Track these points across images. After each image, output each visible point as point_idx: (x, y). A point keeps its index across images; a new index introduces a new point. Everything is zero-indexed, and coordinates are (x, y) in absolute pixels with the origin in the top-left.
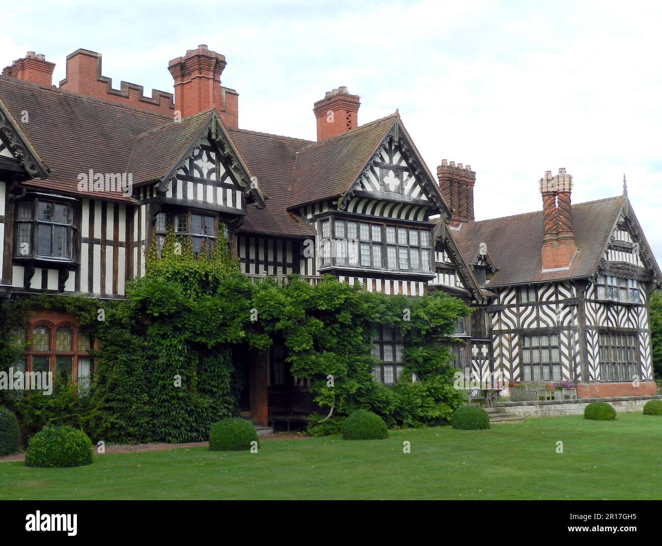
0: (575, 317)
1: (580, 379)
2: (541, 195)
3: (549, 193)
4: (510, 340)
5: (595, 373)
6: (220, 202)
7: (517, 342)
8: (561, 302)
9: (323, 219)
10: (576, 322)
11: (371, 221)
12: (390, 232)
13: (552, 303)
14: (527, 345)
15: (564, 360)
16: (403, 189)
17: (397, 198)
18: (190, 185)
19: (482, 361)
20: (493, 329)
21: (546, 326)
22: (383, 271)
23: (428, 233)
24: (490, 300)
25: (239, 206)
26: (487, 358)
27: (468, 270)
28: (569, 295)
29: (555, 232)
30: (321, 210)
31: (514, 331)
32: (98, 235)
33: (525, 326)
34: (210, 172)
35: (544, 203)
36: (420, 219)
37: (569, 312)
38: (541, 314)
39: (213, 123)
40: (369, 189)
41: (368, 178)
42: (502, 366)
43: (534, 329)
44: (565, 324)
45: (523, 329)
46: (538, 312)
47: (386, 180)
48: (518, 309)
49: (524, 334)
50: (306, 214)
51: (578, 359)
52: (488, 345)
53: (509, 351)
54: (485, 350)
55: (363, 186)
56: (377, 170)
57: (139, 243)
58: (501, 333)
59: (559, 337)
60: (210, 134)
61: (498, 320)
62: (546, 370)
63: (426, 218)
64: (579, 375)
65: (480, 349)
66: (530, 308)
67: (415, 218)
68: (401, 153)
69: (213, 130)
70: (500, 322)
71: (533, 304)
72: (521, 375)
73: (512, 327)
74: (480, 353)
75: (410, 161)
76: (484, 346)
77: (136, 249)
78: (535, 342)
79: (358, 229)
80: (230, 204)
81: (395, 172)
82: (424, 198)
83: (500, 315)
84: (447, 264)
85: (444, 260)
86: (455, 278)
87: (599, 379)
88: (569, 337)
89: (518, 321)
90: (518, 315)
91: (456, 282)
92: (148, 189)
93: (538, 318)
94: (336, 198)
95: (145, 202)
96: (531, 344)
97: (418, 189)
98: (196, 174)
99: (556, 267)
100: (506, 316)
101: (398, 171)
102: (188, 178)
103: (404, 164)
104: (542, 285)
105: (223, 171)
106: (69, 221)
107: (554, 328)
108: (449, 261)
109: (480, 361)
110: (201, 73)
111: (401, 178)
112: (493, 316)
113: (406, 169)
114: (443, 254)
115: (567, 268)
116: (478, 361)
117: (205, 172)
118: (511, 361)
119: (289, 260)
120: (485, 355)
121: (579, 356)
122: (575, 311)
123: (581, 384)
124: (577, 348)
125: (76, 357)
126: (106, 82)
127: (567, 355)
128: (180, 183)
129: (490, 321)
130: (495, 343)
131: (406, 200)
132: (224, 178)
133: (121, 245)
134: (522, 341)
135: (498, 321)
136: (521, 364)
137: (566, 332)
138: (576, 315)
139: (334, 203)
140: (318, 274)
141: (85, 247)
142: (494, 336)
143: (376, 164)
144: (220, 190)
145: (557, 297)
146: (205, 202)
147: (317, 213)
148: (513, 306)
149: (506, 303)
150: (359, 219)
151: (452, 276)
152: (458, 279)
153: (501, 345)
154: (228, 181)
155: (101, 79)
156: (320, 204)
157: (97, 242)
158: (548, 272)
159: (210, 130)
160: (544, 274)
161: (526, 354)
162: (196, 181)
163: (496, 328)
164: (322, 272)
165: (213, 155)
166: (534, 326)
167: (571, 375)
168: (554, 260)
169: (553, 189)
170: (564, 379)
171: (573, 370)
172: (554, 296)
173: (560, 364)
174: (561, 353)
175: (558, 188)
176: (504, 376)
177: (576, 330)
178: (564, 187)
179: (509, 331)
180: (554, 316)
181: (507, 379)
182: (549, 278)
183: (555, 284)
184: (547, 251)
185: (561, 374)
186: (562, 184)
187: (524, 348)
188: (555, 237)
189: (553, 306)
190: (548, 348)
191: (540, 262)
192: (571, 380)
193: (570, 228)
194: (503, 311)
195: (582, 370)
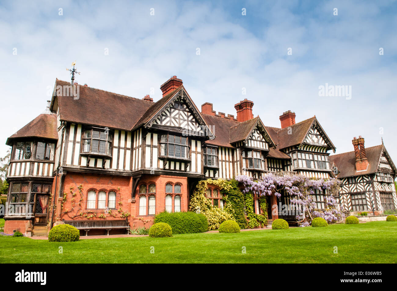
0: (371, 187)
3: (356, 145)
4: (347, 197)
5: (380, 207)
6: (262, 147)
8: (365, 182)
9: (293, 152)
10: (371, 189)
11: (308, 152)
12: (315, 156)
13: (361, 183)
14: (353, 198)
15: (368, 203)
16: (319, 141)
17: (317, 144)
18: (252, 141)
20: (340, 193)
21: (360, 191)
22: (315, 169)
23: (327, 156)
25: (267, 148)
26: (339, 203)
28: (368, 180)
29: (360, 158)
30: (292, 149)
31: (348, 193)
32: (224, 159)
33: (352, 191)
34: (258, 137)
35: (355, 148)
36: (324, 152)
37: (369, 186)
38: (358, 187)
39: (259, 121)
40: (308, 142)
41: (307, 138)
42: (344, 206)
43: (355, 192)
44: (367, 190)
45: (351, 193)
46: (356, 186)
47: (313, 139)
48: (349, 185)
49: (352, 194)
50: (286, 151)
51: (374, 202)
53: (347, 201)
55: (306, 141)
56: (310, 135)
57: (237, 161)
58: (343, 194)
59: (366, 195)
60: (258, 125)
62: (361, 207)
63: (326, 152)
64: (375, 208)
66: (353, 185)
67: (323, 151)
68: (317, 129)
69: (259, 124)
70: (342, 190)
71: (354, 184)
72: (352, 209)
73: (347, 192)
75: (321, 132)
76: (337, 199)
77: (236, 163)
78: (356, 197)
79: (305, 155)
80: (264, 148)
81: (316, 136)
82: (326, 144)
83: (342, 188)
87: (382, 210)
88: (370, 195)
89: (349, 190)
90: (349, 188)
92: (239, 143)
93: (356, 188)
94: (299, 145)
95: (238, 147)
96: (355, 198)
97: (324, 141)
98: (254, 138)
99: (362, 170)
100: (345, 188)
101: (316, 135)
102: (251, 139)
103: (318, 133)
104: (357, 177)
105: (262, 137)
106: (216, 154)
107: (363, 191)
110: (246, 108)
111: (318, 138)
113: (319, 135)
115: (366, 170)
117: (256, 137)
118: (348, 204)
119: (281, 167)
120: (338, 202)
122: (371, 185)
123: (376, 211)
124: (373, 198)
125: (219, 200)
126: (214, 112)
127: (369, 201)
128: (249, 141)
130: (341, 198)
131: (320, 145)
132: (262, 139)
133: (231, 162)
134: (351, 197)
136: (352, 205)
137: (368, 193)
139: (297, 147)
140: (292, 171)
141: (220, 163)
142: (340, 195)
143: (310, 133)
144: (261, 143)
145: (363, 181)
146: (257, 147)
147: (290, 150)
148: (347, 184)
149: (344, 184)
150: (306, 152)
153: (343, 198)
154: (264, 140)
155: (213, 111)
156: (291, 147)
157: (224, 161)
158: (358, 172)
159: (258, 124)
160: (357, 173)
161: (353, 202)
162: (254, 140)
163: (341, 192)
164: (294, 170)
165: (258, 132)
167: (371, 208)
168: (361, 168)
169: (357, 143)
170: (369, 210)
171: (372, 206)
172: (362, 180)
173: (366, 204)
174: (366, 200)
175: (359, 143)
176: (346, 209)
177: (372, 192)
178: (362, 142)
179: (346, 194)
180: (363, 187)
181: (347, 210)
182: (359, 174)
183: (362, 176)
184: (358, 165)
185: (368, 208)
186: (361, 141)
187: (352, 199)
188: (360, 160)
189: (362, 184)
190: (362, 199)
191: (355, 169)
192: (372, 210)
193: (365, 156)
194: (343, 186)
195: (375, 206)
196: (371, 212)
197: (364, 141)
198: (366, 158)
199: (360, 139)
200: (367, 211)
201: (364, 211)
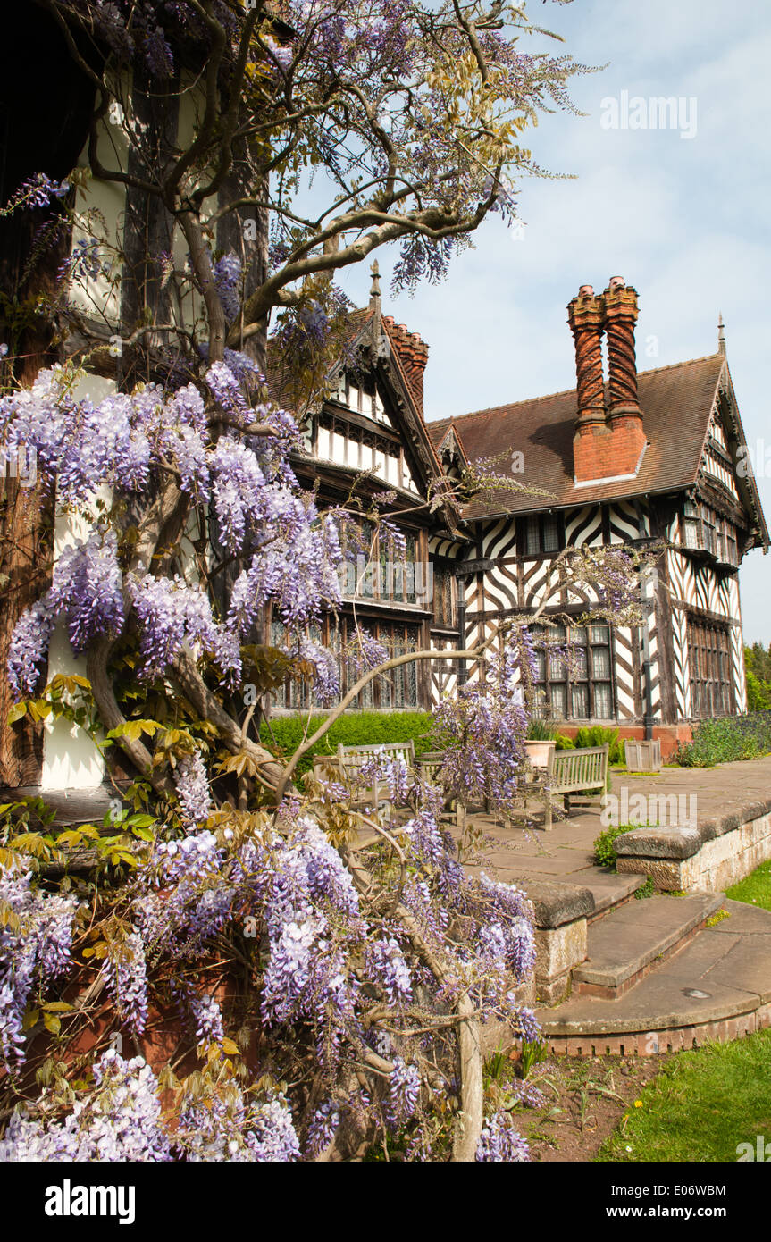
1: (658, 715)
2: (572, 333)
3: (591, 327)
4: (502, 634)
5: (684, 701)
8: (617, 547)
10: (650, 590)
13: (595, 550)
15: (621, 672)
19: (445, 676)
20: (467, 611)
21: (581, 601)
24: (463, 550)
26: (453, 671)
27: (429, 451)
28: (633, 533)
29: (601, 405)
31: (511, 612)
33: (536, 602)
35: (578, 351)
43: (555, 607)
45: (530, 609)
46: (564, 571)
48: (520, 568)
51: (654, 671)
52: (455, 644)
58: (482, 617)
61: (477, 591)
62: (578, 699)
64: (657, 707)
65: (441, 649)
66: (547, 563)
70: (480, 596)
71: (554, 556)
73: (508, 606)
76: (449, 644)
78: (554, 639)
83: (480, 581)
84: (382, 426)
85: (374, 414)
86: (400, 465)
87: (690, 716)
88: (636, 623)
89: (521, 592)
90: (521, 581)
91: (401, 476)
93: (563, 584)
99: (605, 475)
100: (495, 583)
104: (576, 512)
107: (600, 604)
108: (388, 423)
109: (440, 677)
112: (467, 584)
114: (374, 400)
115: (632, 476)
116: (437, 675)
120: (449, 663)
121: (656, 664)
122: (651, 565)
123: (662, 726)
124: (653, 647)
127: (630, 662)
129: (460, 594)
130: (470, 640)
135: (476, 593)
138: (650, 573)
142: (468, 625)
145: (607, 540)
148: (511, 561)
149: (494, 556)
151: (393, 461)
152: (406, 470)
153: (482, 642)
158: (585, 486)
160: (578, 491)
163: (473, 608)
166: (555, 601)
167: (638, 705)
168: (601, 462)
169: (597, 320)
170: (621, 716)
171: (642, 695)
172: (601, 536)
173: (611, 684)
174: (613, 659)
175: (610, 313)
177: (650, 608)
178: (623, 310)
179: (501, 614)
182: (590, 498)
183: (604, 513)
184: (584, 445)
185: (614, 705)
186: (619, 305)
188: (602, 416)
190: (588, 649)
191: (570, 471)
192: (639, 719)
193: (635, 396)
194: (488, 572)
195: (662, 697)
196: (633, 727)
197: (635, 307)
198: (635, 408)
199: (619, 288)
200: (609, 724)
201: (593, 721)
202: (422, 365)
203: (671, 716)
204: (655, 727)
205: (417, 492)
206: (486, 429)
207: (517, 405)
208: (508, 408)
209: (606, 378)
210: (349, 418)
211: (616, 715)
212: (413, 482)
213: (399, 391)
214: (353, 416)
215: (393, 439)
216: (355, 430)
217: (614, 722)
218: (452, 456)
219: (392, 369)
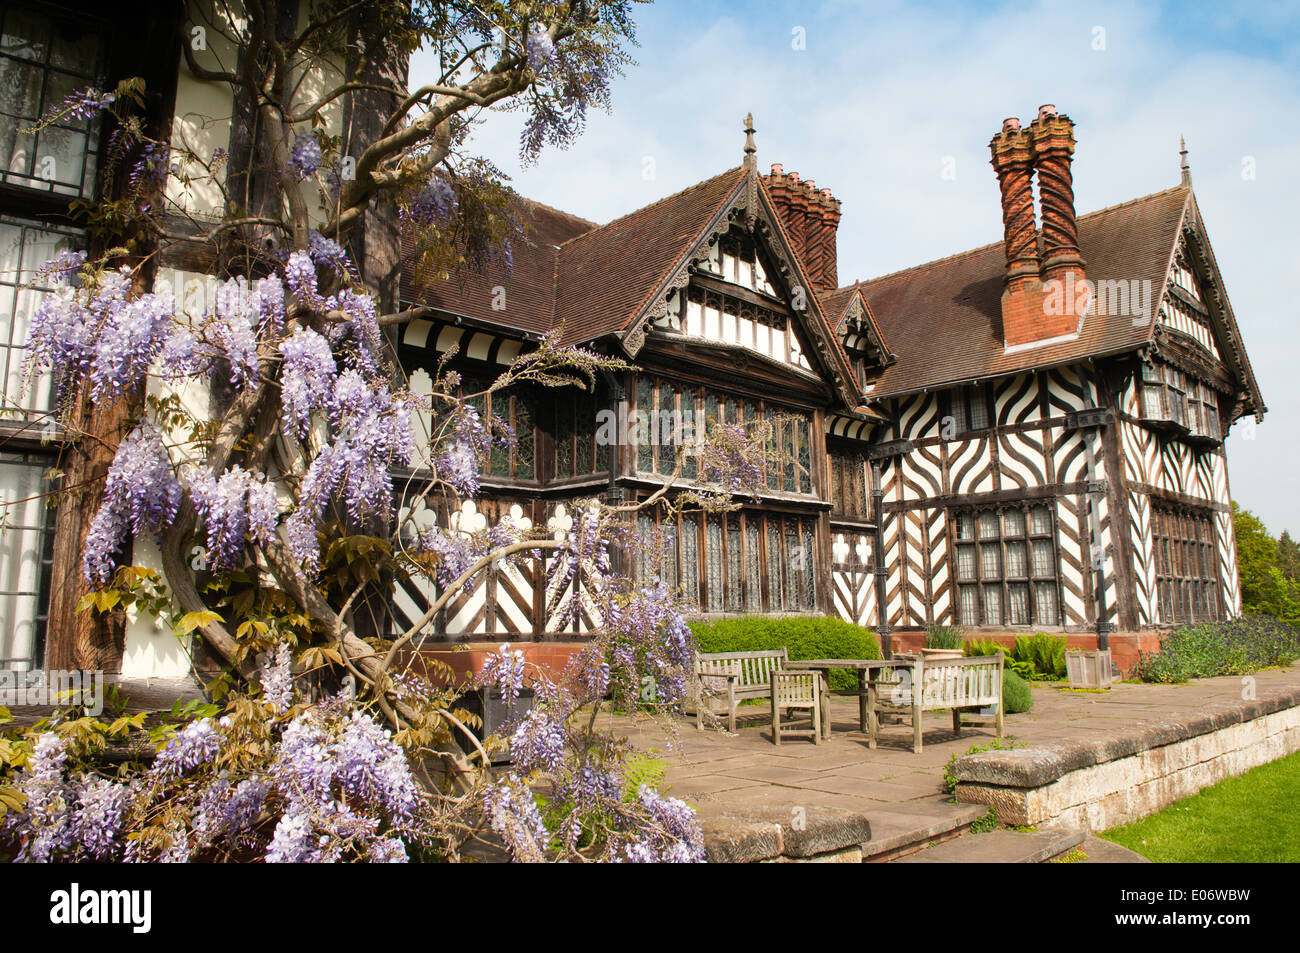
0: (1097, 458)
1: (1115, 620)
2: (996, 175)
3: (1018, 166)
4: (925, 526)
5: (1149, 604)
7: (944, 530)
8: (1057, 422)
10: (1100, 472)
13: (1032, 427)
14: (966, 536)
15: (1067, 569)
19: (859, 576)
20: (884, 500)
21: (1017, 486)
24: (877, 431)
26: (868, 569)
27: (821, 321)
28: (1077, 404)
29: (1033, 256)
31: (935, 502)
33: (963, 490)
35: (1004, 195)
37: (1082, 447)
38: (1004, 458)
42: (905, 587)
43: (985, 495)
44: (1071, 477)
45: (956, 497)
46: (995, 451)
48: (944, 449)
49: (961, 509)
51: (1108, 568)
52: (870, 539)
53: (922, 551)
54: (864, 549)
58: (901, 508)
59: (1055, 512)
61: (895, 477)
62: (1017, 601)
64: (1112, 611)
65: (853, 545)
66: (975, 443)
70: (899, 483)
71: (983, 435)
72: (954, 610)
73: (930, 493)
74: (853, 557)
76: (863, 539)
78: (987, 531)
83: (898, 465)
84: (763, 296)
85: (754, 283)
86: (787, 339)
87: (1157, 622)
88: (1084, 512)
89: (945, 478)
90: (945, 464)
91: (789, 350)
93: (995, 467)
96: (976, 533)
99: (1041, 337)
100: (916, 468)
104: (1008, 381)
107: (1040, 489)
108: (770, 291)
109: (853, 576)
112: (884, 470)
114: (753, 268)
115: (1073, 337)
116: (849, 575)
118: (928, 575)
120: (864, 561)
121: (1109, 559)
122: (1098, 445)
123: (1119, 634)
124: (1106, 538)
127: (1078, 557)
129: (876, 481)
130: (888, 535)
134: (954, 526)
135: (894, 480)
136: (954, 584)
137: (1073, 498)
138: (1099, 451)
142: (885, 516)
145: (1045, 412)
148: (932, 442)
149: (913, 437)
151: (778, 334)
152: (795, 343)
153: (902, 536)
158: (1017, 352)
160: (1010, 356)
161: (965, 562)
163: (891, 497)
166: (986, 486)
167: (1089, 608)
168: (1035, 322)
169: (1025, 157)
170: (1069, 621)
171: (1094, 597)
172: (1038, 410)
173: (1056, 583)
174: (1057, 554)
175: (1040, 147)
176: (911, 612)
177: (1100, 492)
178: (1055, 144)
179: (922, 504)
180: (1038, 460)
181: (918, 619)
182: (1022, 365)
183: (1041, 380)
184: (1012, 303)
185: (1061, 609)
186: (1050, 138)
187: (960, 545)
188: (1035, 268)
189: (1036, 435)
190: (1023, 543)
191: (999, 335)
192: (1091, 625)
193: (1074, 242)
194: (907, 455)
195: (1119, 598)
196: (1084, 634)
197: (1070, 138)
198: (1076, 257)
199: (1049, 118)
200: (1055, 631)
201: (1035, 627)
202: (834, 224)
203: (1131, 622)
204: (1111, 634)
205: (809, 368)
206: (905, 290)
207: (941, 262)
208: (931, 267)
209: (1039, 224)
210: (724, 290)
211: (1063, 620)
212: (803, 357)
213: (781, 255)
214: (727, 287)
215: (778, 309)
216: (732, 303)
217: (1061, 628)
218: (859, 324)
219: (773, 231)
